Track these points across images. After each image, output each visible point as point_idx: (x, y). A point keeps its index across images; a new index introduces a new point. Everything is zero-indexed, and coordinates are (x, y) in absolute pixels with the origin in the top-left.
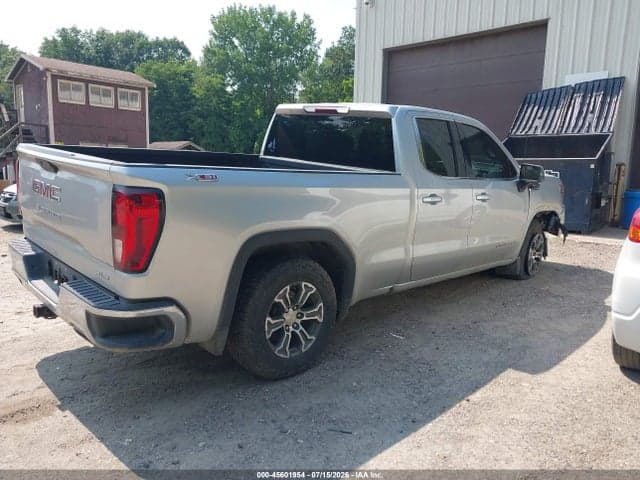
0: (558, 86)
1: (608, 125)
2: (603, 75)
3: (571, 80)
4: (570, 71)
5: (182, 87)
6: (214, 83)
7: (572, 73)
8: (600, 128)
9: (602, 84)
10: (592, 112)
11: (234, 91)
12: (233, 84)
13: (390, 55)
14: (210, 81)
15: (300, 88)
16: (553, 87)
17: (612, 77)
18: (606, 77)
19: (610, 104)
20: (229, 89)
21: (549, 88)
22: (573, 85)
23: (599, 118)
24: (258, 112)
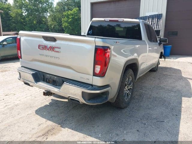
0: (144, 16)
1: (159, 28)
2: (156, 13)
3: (148, 14)
4: (147, 12)
5: (7, 13)
6: (19, 12)
7: (148, 12)
8: (157, 28)
9: (157, 15)
10: (155, 24)
11: (25, 15)
12: (25, 12)
13: (93, 4)
14: (17, 11)
15: (49, 14)
16: (143, 16)
17: (159, 14)
18: (157, 14)
19: (159, 21)
20: (24, 14)
21: (141, 16)
22: (148, 16)
23: (157, 25)
24: (35, 22)
